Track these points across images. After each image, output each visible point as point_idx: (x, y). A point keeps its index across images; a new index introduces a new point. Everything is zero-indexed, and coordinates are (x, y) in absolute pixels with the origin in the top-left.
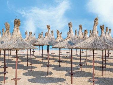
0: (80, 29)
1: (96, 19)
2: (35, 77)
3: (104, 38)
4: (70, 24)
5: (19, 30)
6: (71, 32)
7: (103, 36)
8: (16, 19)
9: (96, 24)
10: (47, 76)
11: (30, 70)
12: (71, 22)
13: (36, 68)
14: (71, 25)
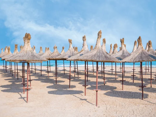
0: (104, 43)
1: (100, 32)
2: (57, 90)
3: (123, 51)
4: (84, 37)
5: (29, 43)
6: (85, 45)
7: (123, 49)
8: (26, 34)
9: (100, 37)
10: (68, 89)
11: (55, 83)
12: (85, 36)
13: (64, 82)
14: (85, 39)
